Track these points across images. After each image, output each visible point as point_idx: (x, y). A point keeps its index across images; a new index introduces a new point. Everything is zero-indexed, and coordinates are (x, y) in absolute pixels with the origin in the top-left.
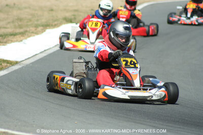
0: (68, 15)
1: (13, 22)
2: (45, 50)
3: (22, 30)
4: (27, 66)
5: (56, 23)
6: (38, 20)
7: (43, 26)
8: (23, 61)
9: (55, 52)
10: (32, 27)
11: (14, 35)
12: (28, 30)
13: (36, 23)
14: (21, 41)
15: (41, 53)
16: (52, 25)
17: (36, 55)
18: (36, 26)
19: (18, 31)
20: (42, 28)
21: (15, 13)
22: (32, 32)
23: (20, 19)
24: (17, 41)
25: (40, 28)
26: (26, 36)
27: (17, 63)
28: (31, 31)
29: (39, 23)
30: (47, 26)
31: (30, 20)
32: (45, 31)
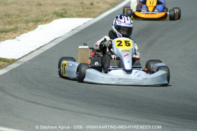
0: (58, 9)
2: (41, 47)
3: (12, 27)
4: (25, 64)
5: (46, 18)
6: (27, 16)
7: (33, 21)
8: (20, 58)
9: (51, 48)
10: (23, 23)
12: (19, 26)
13: (25, 18)
14: (15, 38)
15: (37, 49)
16: (43, 20)
17: (32, 52)
18: (27, 22)
19: (8, 27)
20: (33, 24)
22: (24, 29)
24: (10, 38)
25: (31, 24)
26: (18, 32)
27: (14, 61)
28: (22, 28)
29: (29, 18)
30: (37, 22)
32: (37, 27)
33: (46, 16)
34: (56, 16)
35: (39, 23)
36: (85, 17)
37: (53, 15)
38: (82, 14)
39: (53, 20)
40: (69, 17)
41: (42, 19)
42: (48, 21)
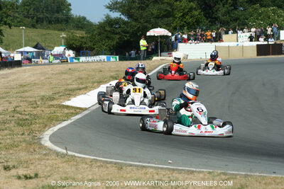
0: (113, 74)
1: (76, 80)
3: (83, 86)
4: (94, 111)
5: (106, 80)
6: (93, 78)
7: (97, 82)
8: (90, 107)
10: (90, 83)
11: (80, 89)
12: (88, 85)
13: (92, 80)
14: (86, 93)
18: (93, 83)
19: (81, 86)
20: (97, 84)
21: (76, 74)
22: (91, 87)
23: (81, 79)
24: (82, 94)
25: (95, 84)
27: (86, 109)
29: (94, 80)
30: (100, 83)
31: (88, 79)
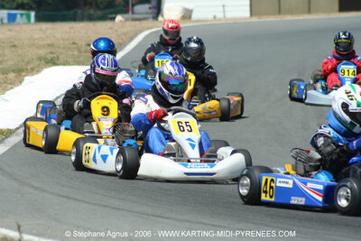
7: (13, 71)
13: (0, 66)
20: (14, 74)
25: (12, 75)
32: (23, 80)
33: (28, 63)
34: (43, 62)
35: (23, 74)
36: (83, 65)
37: (38, 62)
38: (81, 59)
39: (42, 68)
40: (64, 65)
41: (24, 67)
42: (34, 70)
